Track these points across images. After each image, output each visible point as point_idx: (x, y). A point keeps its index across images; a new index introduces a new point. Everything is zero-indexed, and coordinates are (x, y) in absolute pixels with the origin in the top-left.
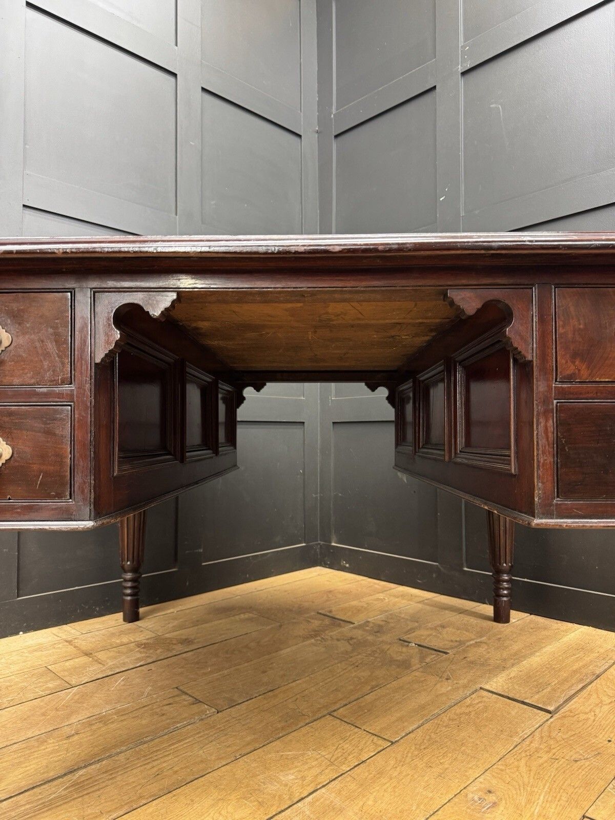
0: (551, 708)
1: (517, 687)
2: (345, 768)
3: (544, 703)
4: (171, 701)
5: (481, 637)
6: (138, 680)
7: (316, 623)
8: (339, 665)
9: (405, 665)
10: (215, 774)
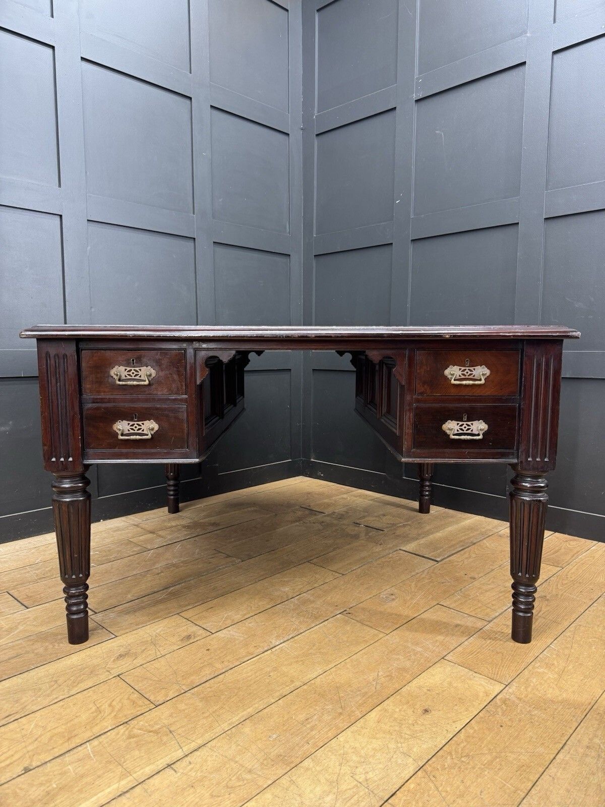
0: (438, 559)
1: (422, 549)
2: (316, 585)
3: (435, 557)
4: (213, 556)
5: (407, 521)
6: (189, 546)
7: (299, 513)
8: (314, 537)
9: (356, 537)
10: (245, 588)
